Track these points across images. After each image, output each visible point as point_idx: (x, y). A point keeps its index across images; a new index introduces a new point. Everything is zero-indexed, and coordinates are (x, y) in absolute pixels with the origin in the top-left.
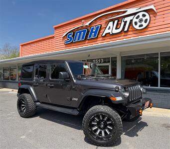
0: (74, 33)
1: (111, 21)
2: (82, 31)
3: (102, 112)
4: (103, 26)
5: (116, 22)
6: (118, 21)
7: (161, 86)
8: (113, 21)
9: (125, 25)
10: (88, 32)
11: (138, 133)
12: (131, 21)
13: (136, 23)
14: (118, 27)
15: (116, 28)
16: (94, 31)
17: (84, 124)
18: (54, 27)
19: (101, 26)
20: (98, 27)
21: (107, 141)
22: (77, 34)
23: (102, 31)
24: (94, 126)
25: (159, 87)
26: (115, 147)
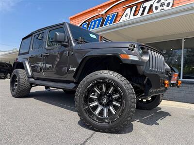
0: (89, 23)
1: (128, 7)
2: (97, 20)
3: (105, 78)
4: (120, 14)
5: (134, 8)
6: (137, 7)
7: (183, 78)
8: (131, 7)
9: (144, 11)
10: (104, 20)
11: (158, 122)
12: (151, 6)
13: (156, 8)
14: (136, 14)
15: (134, 15)
16: (110, 19)
17: (77, 96)
18: (70, 18)
19: (118, 13)
20: (114, 15)
21: (111, 124)
22: (92, 23)
23: (118, 19)
24: (92, 100)
25: (181, 79)
26: (123, 135)
